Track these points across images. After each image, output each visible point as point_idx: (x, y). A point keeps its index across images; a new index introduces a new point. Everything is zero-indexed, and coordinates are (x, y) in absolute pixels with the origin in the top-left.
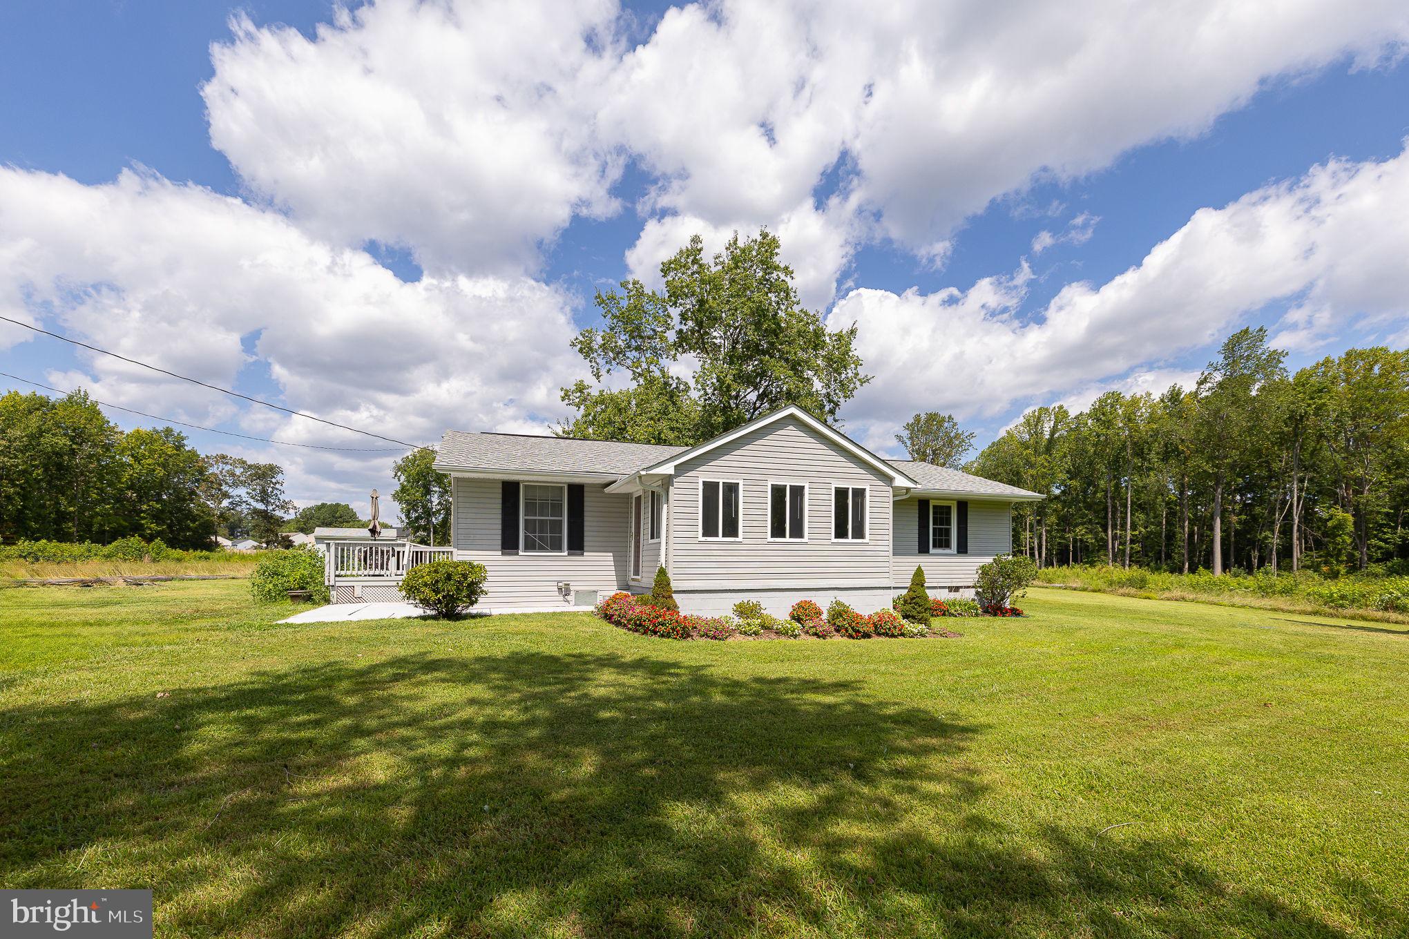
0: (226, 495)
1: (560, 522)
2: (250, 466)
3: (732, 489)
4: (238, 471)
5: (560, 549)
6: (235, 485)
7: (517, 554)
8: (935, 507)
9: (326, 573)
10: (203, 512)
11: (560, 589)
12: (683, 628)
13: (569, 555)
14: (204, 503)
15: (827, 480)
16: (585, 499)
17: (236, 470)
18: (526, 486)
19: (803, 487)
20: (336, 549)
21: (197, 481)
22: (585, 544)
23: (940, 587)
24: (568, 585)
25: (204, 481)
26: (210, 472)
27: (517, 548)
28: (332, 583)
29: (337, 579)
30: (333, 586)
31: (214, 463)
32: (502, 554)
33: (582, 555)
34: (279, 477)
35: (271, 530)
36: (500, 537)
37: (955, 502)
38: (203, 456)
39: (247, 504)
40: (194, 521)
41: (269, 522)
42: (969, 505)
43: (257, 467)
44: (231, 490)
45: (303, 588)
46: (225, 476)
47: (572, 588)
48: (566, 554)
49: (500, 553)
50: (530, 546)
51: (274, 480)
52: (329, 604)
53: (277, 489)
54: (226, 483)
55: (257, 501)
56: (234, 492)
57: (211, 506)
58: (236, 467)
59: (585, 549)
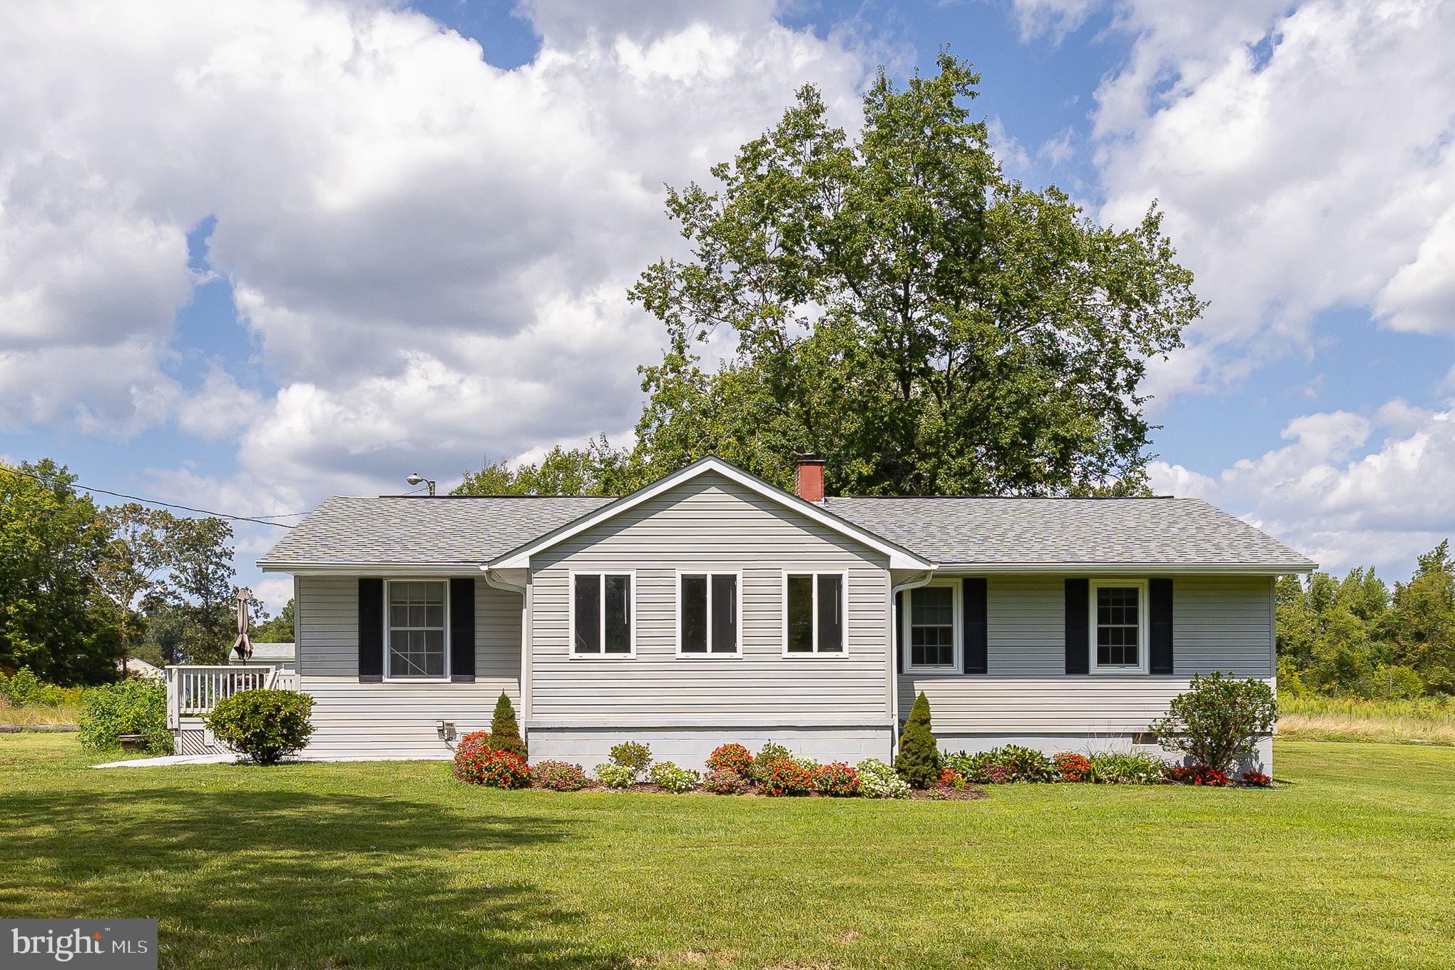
0: (139, 582)
1: (441, 634)
2: (177, 525)
3: (619, 586)
4: (160, 535)
5: (439, 672)
6: (154, 562)
7: (380, 681)
8: (1101, 591)
9: (169, 713)
10: (104, 615)
11: (441, 731)
12: (512, 775)
13: (453, 681)
14: (106, 598)
15: (774, 564)
16: (476, 599)
17: (156, 532)
18: (392, 585)
19: (735, 576)
20: (180, 677)
21: (95, 556)
22: (477, 665)
23: (1117, 735)
24: (451, 725)
25: (105, 555)
26: (116, 538)
27: (380, 672)
28: (175, 725)
29: (182, 720)
30: (176, 730)
31: (119, 521)
32: (361, 681)
33: (473, 681)
34: (227, 543)
35: (214, 647)
36: (356, 657)
37: (1146, 582)
38: (101, 509)
39: (176, 597)
40: (88, 632)
41: (212, 631)
42: (1175, 586)
43: (189, 525)
44: (148, 571)
45: (137, 732)
46: (140, 546)
47: (458, 730)
48: (449, 680)
49: (357, 679)
50: (398, 670)
51: (218, 549)
52: (172, 754)
53: (224, 566)
54: (141, 559)
55: (191, 590)
56: (151, 575)
57: (118, 602)
58: (157, 527)
59: (477, 672)
